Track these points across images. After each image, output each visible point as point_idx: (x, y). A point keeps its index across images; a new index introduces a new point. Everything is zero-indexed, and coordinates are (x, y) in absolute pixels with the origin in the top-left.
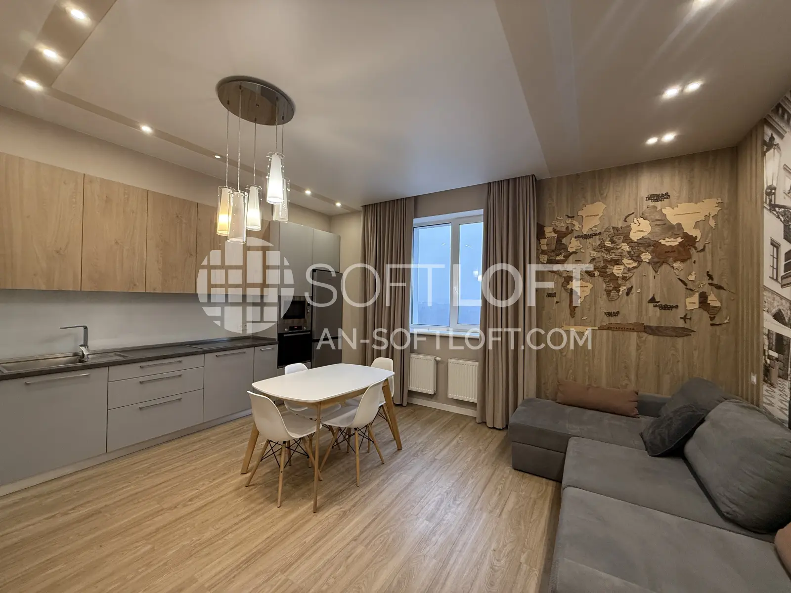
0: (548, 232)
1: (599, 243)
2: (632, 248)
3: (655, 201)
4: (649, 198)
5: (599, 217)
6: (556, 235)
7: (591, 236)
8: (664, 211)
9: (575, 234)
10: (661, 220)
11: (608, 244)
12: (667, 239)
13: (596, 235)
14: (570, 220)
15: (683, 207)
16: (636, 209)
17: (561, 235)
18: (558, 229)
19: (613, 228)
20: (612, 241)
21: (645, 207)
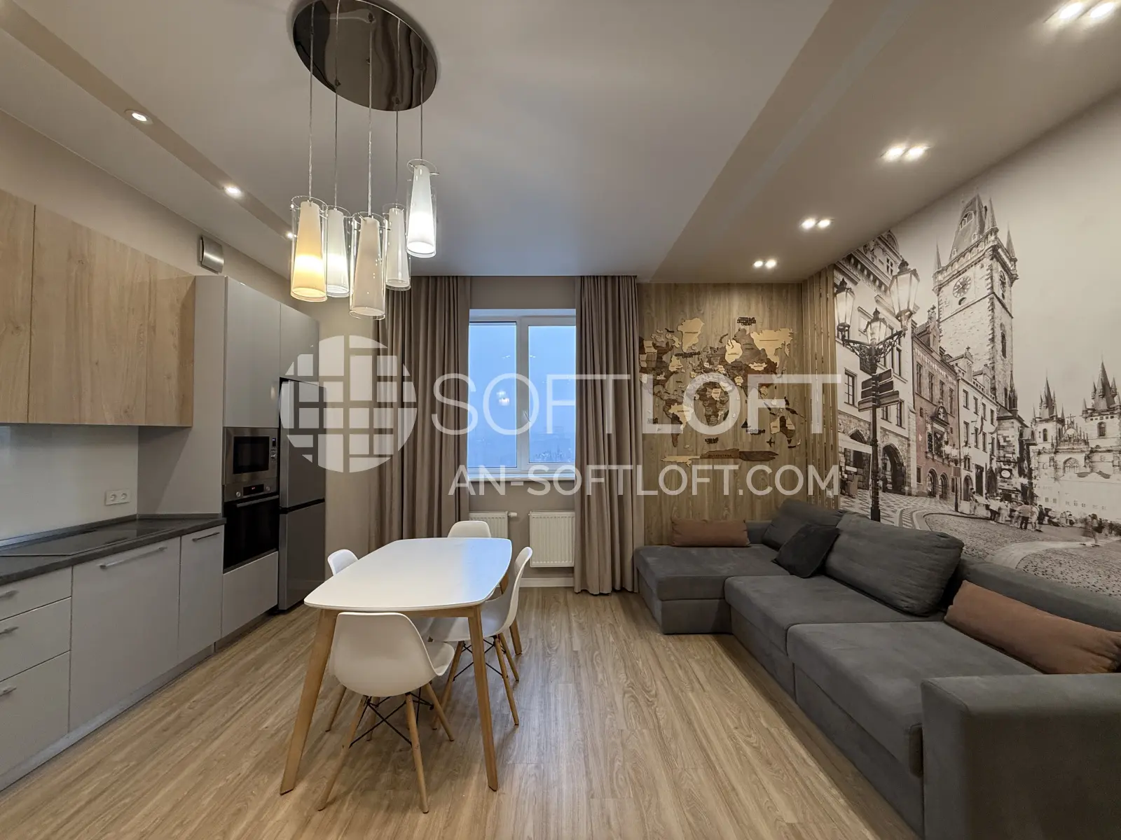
0: (648, 347)
1: (698, 363)
2: (727, 371)
3: (745, 324)
4: (739, 321)
5: (697, 335)
6: (656, 351)
7: (691, 355)
8: (752, 335)
9: (676, 351)
10: (749, 344)
11: (706, 365)
12: (755, 364)
13: (695, 354)
14: (670, 335)
15: (767, 334)
16: (729, 330)
17: (662, 352)
18: (658, 344)
19: (711, 348)
20: (710, 362)
21: (737, 330)
